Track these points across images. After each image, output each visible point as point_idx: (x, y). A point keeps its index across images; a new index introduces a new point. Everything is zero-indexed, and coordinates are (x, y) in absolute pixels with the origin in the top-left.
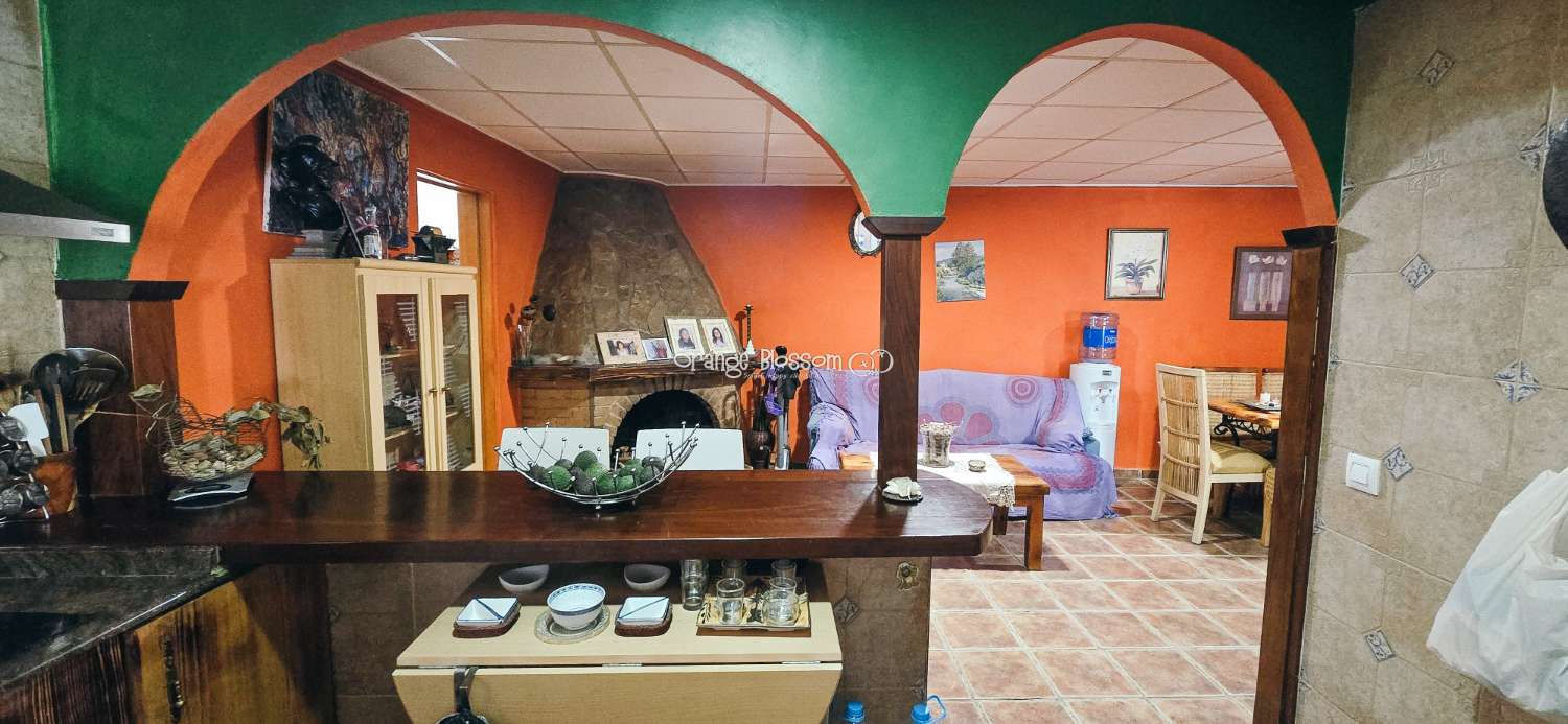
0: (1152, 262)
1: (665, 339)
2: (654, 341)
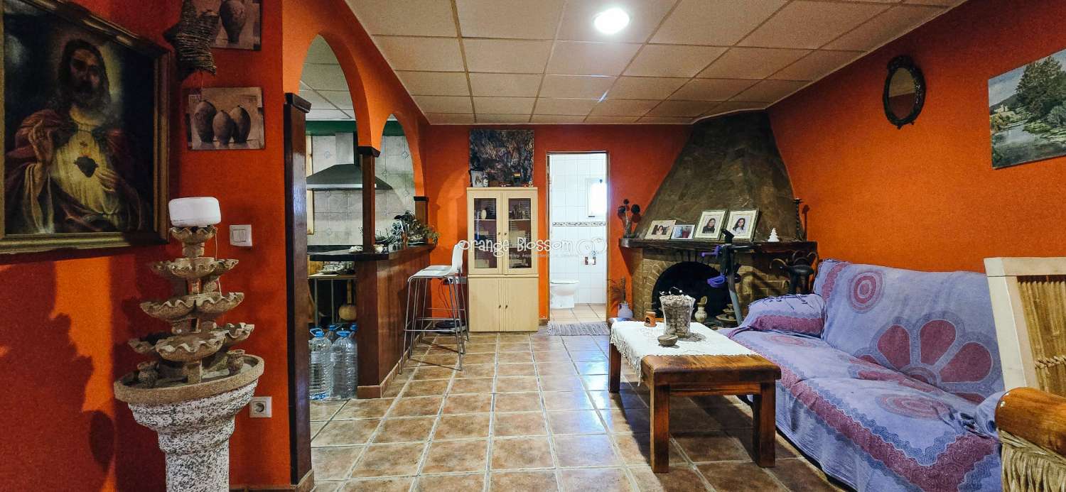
1: (694, 226)
2: (684, 226)
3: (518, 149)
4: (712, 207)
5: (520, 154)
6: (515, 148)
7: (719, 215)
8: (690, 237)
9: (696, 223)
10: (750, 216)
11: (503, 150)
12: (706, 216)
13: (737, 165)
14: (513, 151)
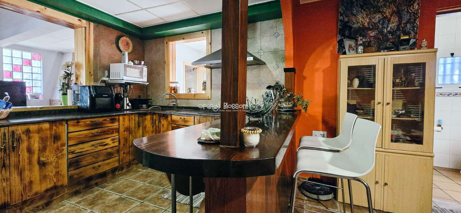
3: (398, 13)
5: (400, 18)
6: (393, 12)
11: (378, 16)
14: (391, 15)
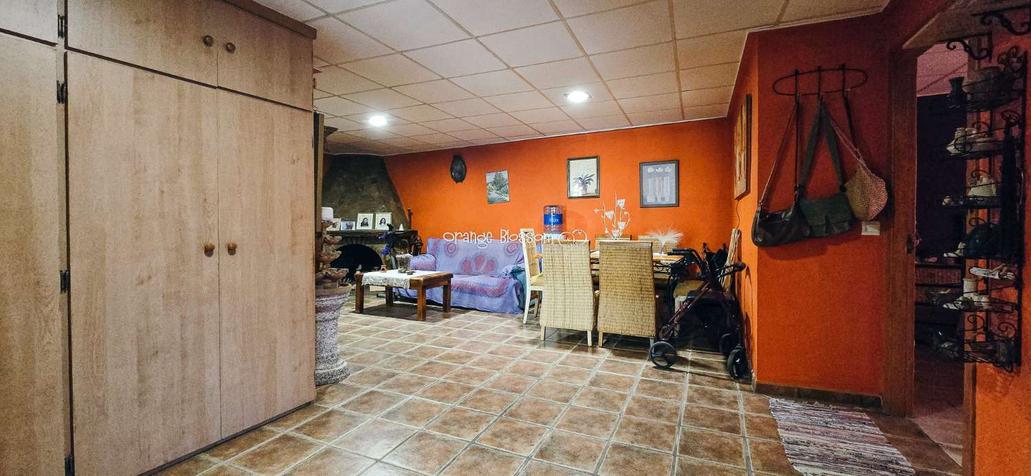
0: (592, 176)
1: (354, 223)
2: (348, 223)
4: (363, 212)
7: (369, 216)
8: (353, 229)
9: (356, 220)
10: (388, 217)
12: (361, 217)
13: (373, 188)
